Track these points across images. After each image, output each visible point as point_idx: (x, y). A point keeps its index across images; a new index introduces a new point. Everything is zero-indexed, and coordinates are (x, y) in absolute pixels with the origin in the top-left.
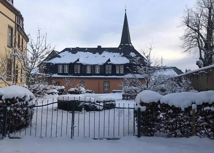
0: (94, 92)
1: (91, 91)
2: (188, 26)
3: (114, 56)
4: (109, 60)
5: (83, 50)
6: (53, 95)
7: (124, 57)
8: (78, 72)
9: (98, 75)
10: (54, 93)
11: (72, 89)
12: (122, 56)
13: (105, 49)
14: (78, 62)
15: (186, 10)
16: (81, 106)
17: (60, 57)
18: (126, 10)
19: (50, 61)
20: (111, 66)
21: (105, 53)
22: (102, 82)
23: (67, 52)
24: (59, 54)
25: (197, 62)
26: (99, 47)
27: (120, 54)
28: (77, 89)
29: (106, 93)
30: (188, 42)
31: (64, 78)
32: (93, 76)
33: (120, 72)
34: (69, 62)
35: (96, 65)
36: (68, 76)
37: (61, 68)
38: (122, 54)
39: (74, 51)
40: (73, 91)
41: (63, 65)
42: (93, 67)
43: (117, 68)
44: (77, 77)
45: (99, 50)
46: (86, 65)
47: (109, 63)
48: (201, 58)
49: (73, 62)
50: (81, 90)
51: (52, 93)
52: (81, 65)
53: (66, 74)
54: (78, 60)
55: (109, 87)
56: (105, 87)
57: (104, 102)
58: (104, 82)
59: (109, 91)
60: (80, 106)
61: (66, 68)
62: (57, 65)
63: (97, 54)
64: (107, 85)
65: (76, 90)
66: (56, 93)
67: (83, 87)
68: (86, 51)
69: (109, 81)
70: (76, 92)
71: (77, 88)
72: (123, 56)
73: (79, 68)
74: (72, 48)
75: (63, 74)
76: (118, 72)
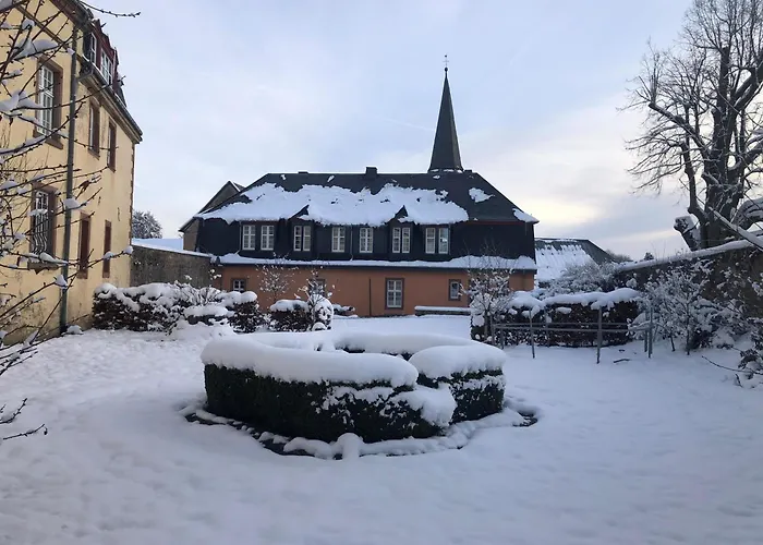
0: (354, 313)
1: (346, 308)
2: (653, 106)
3: (418, 200)
4: (403, 212)
5: (321, 180)
6: (211, 324)
7: (452, 204)
8: (305, 250)
9: (366, 257)
10: (212, 317)
11: (286, 304)
12: (442, 200)
13: (388, 178)
14: (304, 217)
15: (650, 56)
16: (333, 408)
17: (247, 200)
18: (446, 70)
19: (216, 214)
20: (408, 230)
21: (389, 191)
22: (379, 280)
23: (269, 186)
24: (245, 193)
25: (678, 221)
26: (372, 171)
27: (437, 193)
28: (302, 303)
29: (393, 316)
30: (652, 159)
31: (261, 265)
32: (352, 263)
33: (437, 250)
34: (277, 217)
35: (361, 226)
36: (273, 261)
37: (250, 235)
38: (445, 193)
39: (293, 182)
40: (288, 312)
41: (258, 225)
42: (353, 232)
43: (429, 238)
44: (300, 262)
45: (371, 181)
46: (330, 228)
47: (401, 220)
48: (693, 209)
49: (289, 215)
50: (317, 309)
51: (205, 319)
52: (315, 225)
53: (267, 255)
54: (305, 211)
55: (401, 297)
56: (388, 297)
57: (457, 377)
58: (387, 279)
59: (402, 308)
60: (326, 406)
61: (267, 235)
62: (237, 226)
63: (365, 192)
64: (395, 290)
65: (297, 307)
66: (223, 317)
67: (324, 295)
68: (330, 185)
69: (403, 279)
70: (298, 314)
71: (304, 298)
72: (447, 200)
73: (307, 236)
74: (286, 175)
75: (257, 253)
76: (430, 250)
